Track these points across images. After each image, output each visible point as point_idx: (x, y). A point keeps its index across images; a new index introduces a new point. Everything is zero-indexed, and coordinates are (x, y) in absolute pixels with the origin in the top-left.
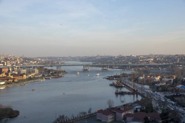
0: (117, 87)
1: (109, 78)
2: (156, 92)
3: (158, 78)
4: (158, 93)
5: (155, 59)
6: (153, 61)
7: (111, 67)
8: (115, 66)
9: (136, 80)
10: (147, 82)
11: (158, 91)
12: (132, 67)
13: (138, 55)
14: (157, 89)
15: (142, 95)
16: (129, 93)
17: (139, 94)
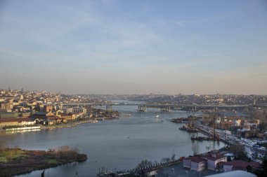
2: (242, 139)
3: (238, 122)
5: (225, 100)
6: (223, 102)
9: (211, 124)
10: (227, 127)
13: (203, 94)
16: (208, 140)
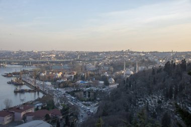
0: (16, 84)
1: (7, 76)
2: (57, 89)
3: (59, 75)
4: (60, 89)
5: (57, 55)
6: (55, 57)
7: (9, 63)
8: (15, 62)
9: (38, 77)
10: (49, 79)
11: (59, 87)
12: (33, 63)
13: (40, 51)
14: (59, 85)
15: (44, 93)
16: (29, 91)
17: (40, 91)
